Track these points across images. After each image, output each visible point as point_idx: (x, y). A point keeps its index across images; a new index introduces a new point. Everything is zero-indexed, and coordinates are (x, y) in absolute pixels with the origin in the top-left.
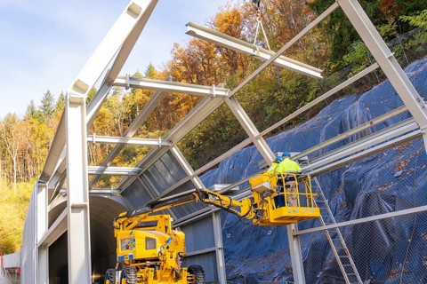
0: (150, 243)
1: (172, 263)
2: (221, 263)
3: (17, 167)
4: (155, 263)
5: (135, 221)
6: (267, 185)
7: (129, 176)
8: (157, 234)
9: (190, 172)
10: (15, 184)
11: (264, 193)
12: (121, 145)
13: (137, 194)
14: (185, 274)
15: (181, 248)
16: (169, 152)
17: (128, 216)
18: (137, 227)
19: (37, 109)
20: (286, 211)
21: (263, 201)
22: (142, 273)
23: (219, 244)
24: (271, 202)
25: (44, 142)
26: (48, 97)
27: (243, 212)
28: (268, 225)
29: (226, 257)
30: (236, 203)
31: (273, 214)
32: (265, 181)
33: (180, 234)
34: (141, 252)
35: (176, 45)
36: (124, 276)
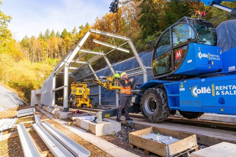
0: (80, 91)
1: (85, 97)
2: (100, 98)
3: (35, 57)
4: (81, 96)
5: (77, 85)
6: (110, 80)
7: (76, 70)
8: (82, 89)
9: (93, 72)
10: (33, 63)
11: (110, 82)
12: (74, 63)
13: (78, 75)
14: (89, 100)
15: (88, 93)
16: (88, 66)
17: (75, 83)
18: (77, 86)
19: (43, 35)
20: (114, 87)
21: (109, 84)
22: (77, 99)
23: (100, 93)
24: (111, 84)
25: (45, 48)
26: (47, 31)
27: (104, 86)
28: (109, 90)
29: (102, 97)
30: (103, 83)
31: (111, 87)
32: (110, 79)
33: (89, 90)
34: (78, 93)
35: (97, 18)
36: (73, 99)
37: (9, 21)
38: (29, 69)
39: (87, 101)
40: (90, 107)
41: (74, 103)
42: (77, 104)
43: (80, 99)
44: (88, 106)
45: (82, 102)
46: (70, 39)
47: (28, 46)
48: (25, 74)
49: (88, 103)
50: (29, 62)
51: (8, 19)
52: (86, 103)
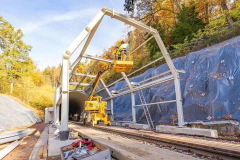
0: (91, 105)
1: (102, 112)
2: (112, 114)
4: (97, 111)
9: (105, 86)
12: (85, 77)
14: (106, 116)
22: (93, 114)
23: (112, 108)
29: (114, 112)
35: (105, 49)
36: (86, 115)
37: (30, 50)
38: (50, 92)
39: (104, 117)
40: (108, 125)
41: (89, 120)
42: (91, 121)
43: (96, 115)
44: (106, 123)
45: (99, 119)
46: (83, 67)
47: (50, 73)
48: (45, 95)
49: (105, 119)
50: (51, 86)
51: (29, 49)
52: (103, 119)
